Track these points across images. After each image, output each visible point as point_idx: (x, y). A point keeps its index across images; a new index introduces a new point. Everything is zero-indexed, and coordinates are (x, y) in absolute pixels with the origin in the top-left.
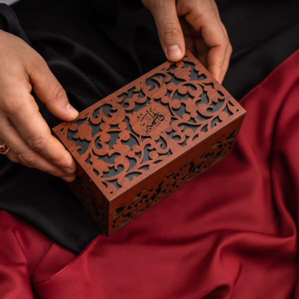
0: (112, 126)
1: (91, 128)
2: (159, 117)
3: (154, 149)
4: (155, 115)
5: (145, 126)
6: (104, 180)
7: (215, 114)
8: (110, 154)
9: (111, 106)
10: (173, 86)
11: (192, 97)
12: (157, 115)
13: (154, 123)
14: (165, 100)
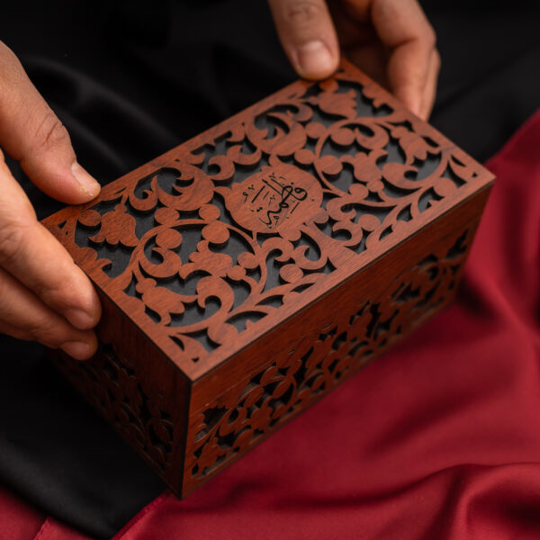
0: (183, 214)
1: (133, 220)
2: (294, 193)
3: (291, 261)
4: (284, 189)
5: (264, 212)
6: (174, 331)
7: (424, 184)
8: (184, 275)
9: (177, 173)
10: (319, 130)
11: (367, 151)
12: (289, 189)
13: (284, 205)
14: (305, 156)
